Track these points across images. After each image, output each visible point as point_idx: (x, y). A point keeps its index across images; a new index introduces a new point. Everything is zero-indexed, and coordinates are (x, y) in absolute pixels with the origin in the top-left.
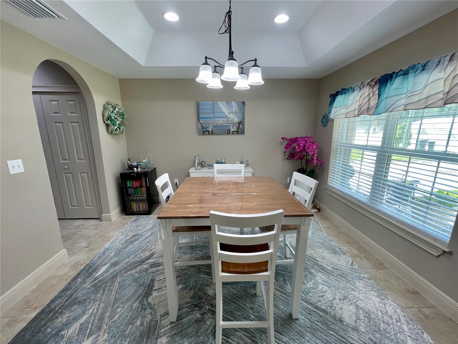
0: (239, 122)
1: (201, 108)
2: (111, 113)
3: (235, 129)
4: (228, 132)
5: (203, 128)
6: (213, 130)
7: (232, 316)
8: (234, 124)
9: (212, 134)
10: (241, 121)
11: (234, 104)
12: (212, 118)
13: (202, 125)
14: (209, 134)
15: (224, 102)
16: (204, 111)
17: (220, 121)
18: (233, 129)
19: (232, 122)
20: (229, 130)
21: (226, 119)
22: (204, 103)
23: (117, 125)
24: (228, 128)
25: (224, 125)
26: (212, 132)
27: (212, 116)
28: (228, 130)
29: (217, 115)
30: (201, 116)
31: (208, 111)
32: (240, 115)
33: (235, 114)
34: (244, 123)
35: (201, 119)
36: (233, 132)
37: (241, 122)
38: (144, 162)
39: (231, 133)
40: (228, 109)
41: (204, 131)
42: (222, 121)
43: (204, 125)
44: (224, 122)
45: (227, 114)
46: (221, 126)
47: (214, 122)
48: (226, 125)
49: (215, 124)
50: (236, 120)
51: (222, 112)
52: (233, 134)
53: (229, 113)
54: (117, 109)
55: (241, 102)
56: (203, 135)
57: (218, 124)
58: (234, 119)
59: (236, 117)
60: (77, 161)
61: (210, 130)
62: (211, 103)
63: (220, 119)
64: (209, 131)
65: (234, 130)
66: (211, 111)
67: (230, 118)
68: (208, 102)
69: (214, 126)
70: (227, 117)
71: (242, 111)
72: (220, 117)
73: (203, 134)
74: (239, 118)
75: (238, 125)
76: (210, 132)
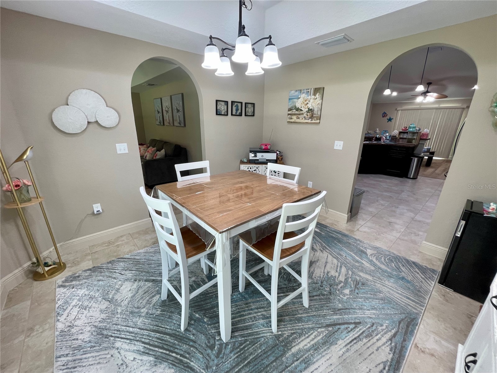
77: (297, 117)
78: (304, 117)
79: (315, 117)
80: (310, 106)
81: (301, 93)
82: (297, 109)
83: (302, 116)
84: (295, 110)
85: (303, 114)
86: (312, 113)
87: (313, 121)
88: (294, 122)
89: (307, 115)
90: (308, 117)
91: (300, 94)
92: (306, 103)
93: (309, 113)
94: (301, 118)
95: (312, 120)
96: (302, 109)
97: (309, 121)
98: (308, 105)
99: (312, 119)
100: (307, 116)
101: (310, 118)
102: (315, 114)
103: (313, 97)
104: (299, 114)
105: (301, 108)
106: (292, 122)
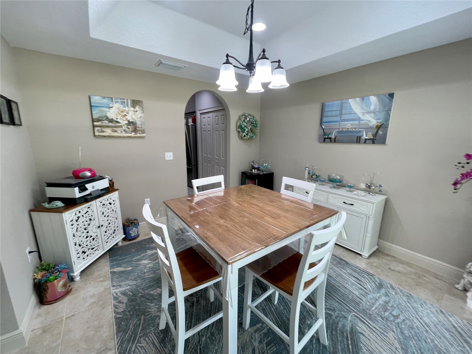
0: (377, 126)
1: (326, 109)
2: (242, 122)
3: (370, 136)
4: (358, 140)
5: (325, 134)
6: (336, 136)
7: (195, 321)
8: (368, 129)
9: (335, 141)
10: (382, 123)
11: (373, 99)
12: (337, 121)
13: (324, 130)
14: (331, 141)
15: (358, 99)
16: (329, 114)
17: (348, 125)
18: (366, 136)
19: (364, 126)
20: (360, 137)
21: (358, 122)
22: (330, 103)
23: (245, 132)
24: (359, 135)
25: (354, 130)
26: (335, 139)
27: (338, 119)
28: (358, 137)
29: (344, 117)
30: (325, 119)
31: (334, 113)
32: (382, 116)
33: (372, 115)
34: (387, 127)
35: (324, 124)
36: (366, 140)
37: (381, 125)
38: (264, 165)
39: (362, 141)
40: (362, 108)
41: (325, 138)
42: (351, 125)
43: (326, 131)
44: (353, 126)
45: (360, 115)
46: (348, 132)
47: (339, 126)
48: (357, 130)
49: (340, 130)
50: (374, 122)
51: (352, 113)
52: (365, 143)
53: (363, 114)
54: (248, 119)
55: (387, 95)
56: (324, 143)
57: (344, 130)
58: (369, 121)
59: (374, 118)
60: (222, 158)
61: (333, 136)
62: (339, 102)
63: (349, 122)
64: (331, 138)
65: (367, 138)
66: (338, 113)
67: (364, 120)
68: (335, 102)
69: (339, 132)
70: (359, 119)
71: (387, 108)
72: (348, 119)
73: (324, 141)
74: (379, 119)
75: (376, 130)
76: (333, 140)
77: (113, 130)
78: (124, 130)
79: (139, 130)
80: (130, 118)
81: (112, 101)
82: (111, 121)
83: (120, 129)
84: (107, 122)
85: (121, 126)
86: (135, 126)
87: (138, 135)
88: (109, 137)
89: (129, 128)
90: (130, 130)
91: (112, 103)
92: (123, 114)
93: (130, 125)
94: (119, 132)
95: (136, 134)
96: (118, 120)
97: (133, 134)
98: (127, 117)
99: (135, 132)
100: (128, 130)
101: (133, 131)
102: (138, 128)
103: (132, 109)
104: (116, 127)
105: (116, 120)
106: (104, 136)
